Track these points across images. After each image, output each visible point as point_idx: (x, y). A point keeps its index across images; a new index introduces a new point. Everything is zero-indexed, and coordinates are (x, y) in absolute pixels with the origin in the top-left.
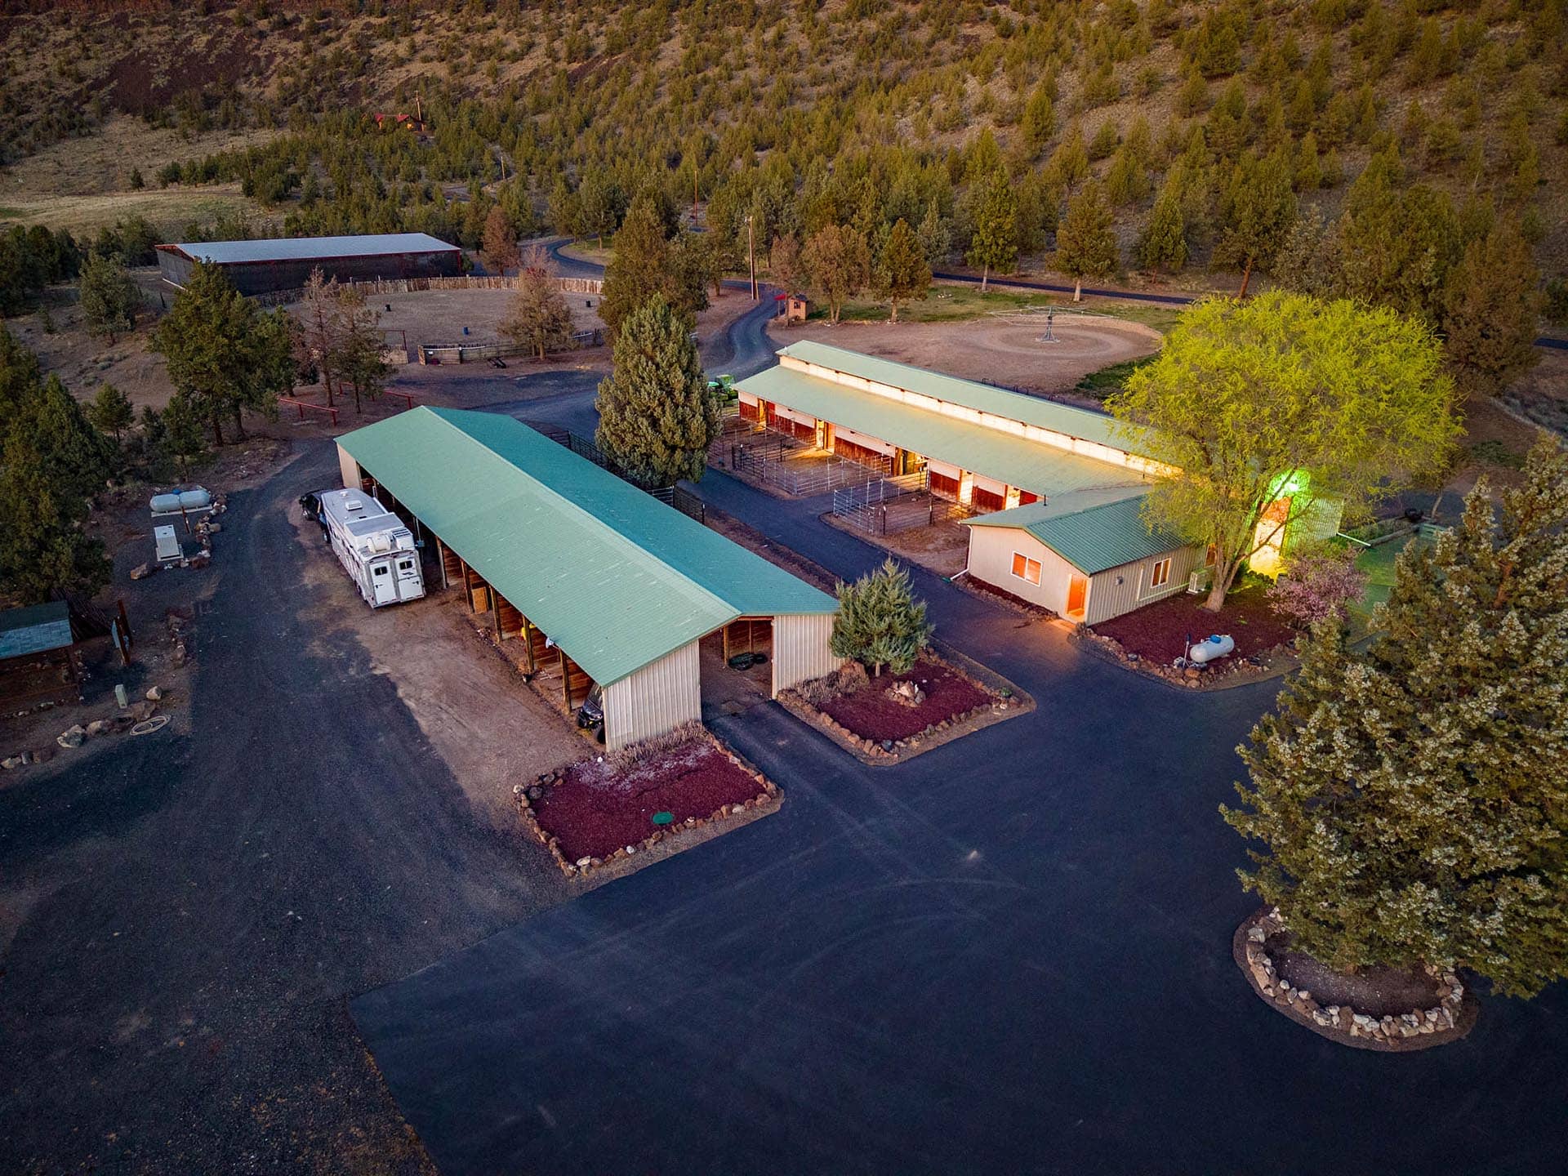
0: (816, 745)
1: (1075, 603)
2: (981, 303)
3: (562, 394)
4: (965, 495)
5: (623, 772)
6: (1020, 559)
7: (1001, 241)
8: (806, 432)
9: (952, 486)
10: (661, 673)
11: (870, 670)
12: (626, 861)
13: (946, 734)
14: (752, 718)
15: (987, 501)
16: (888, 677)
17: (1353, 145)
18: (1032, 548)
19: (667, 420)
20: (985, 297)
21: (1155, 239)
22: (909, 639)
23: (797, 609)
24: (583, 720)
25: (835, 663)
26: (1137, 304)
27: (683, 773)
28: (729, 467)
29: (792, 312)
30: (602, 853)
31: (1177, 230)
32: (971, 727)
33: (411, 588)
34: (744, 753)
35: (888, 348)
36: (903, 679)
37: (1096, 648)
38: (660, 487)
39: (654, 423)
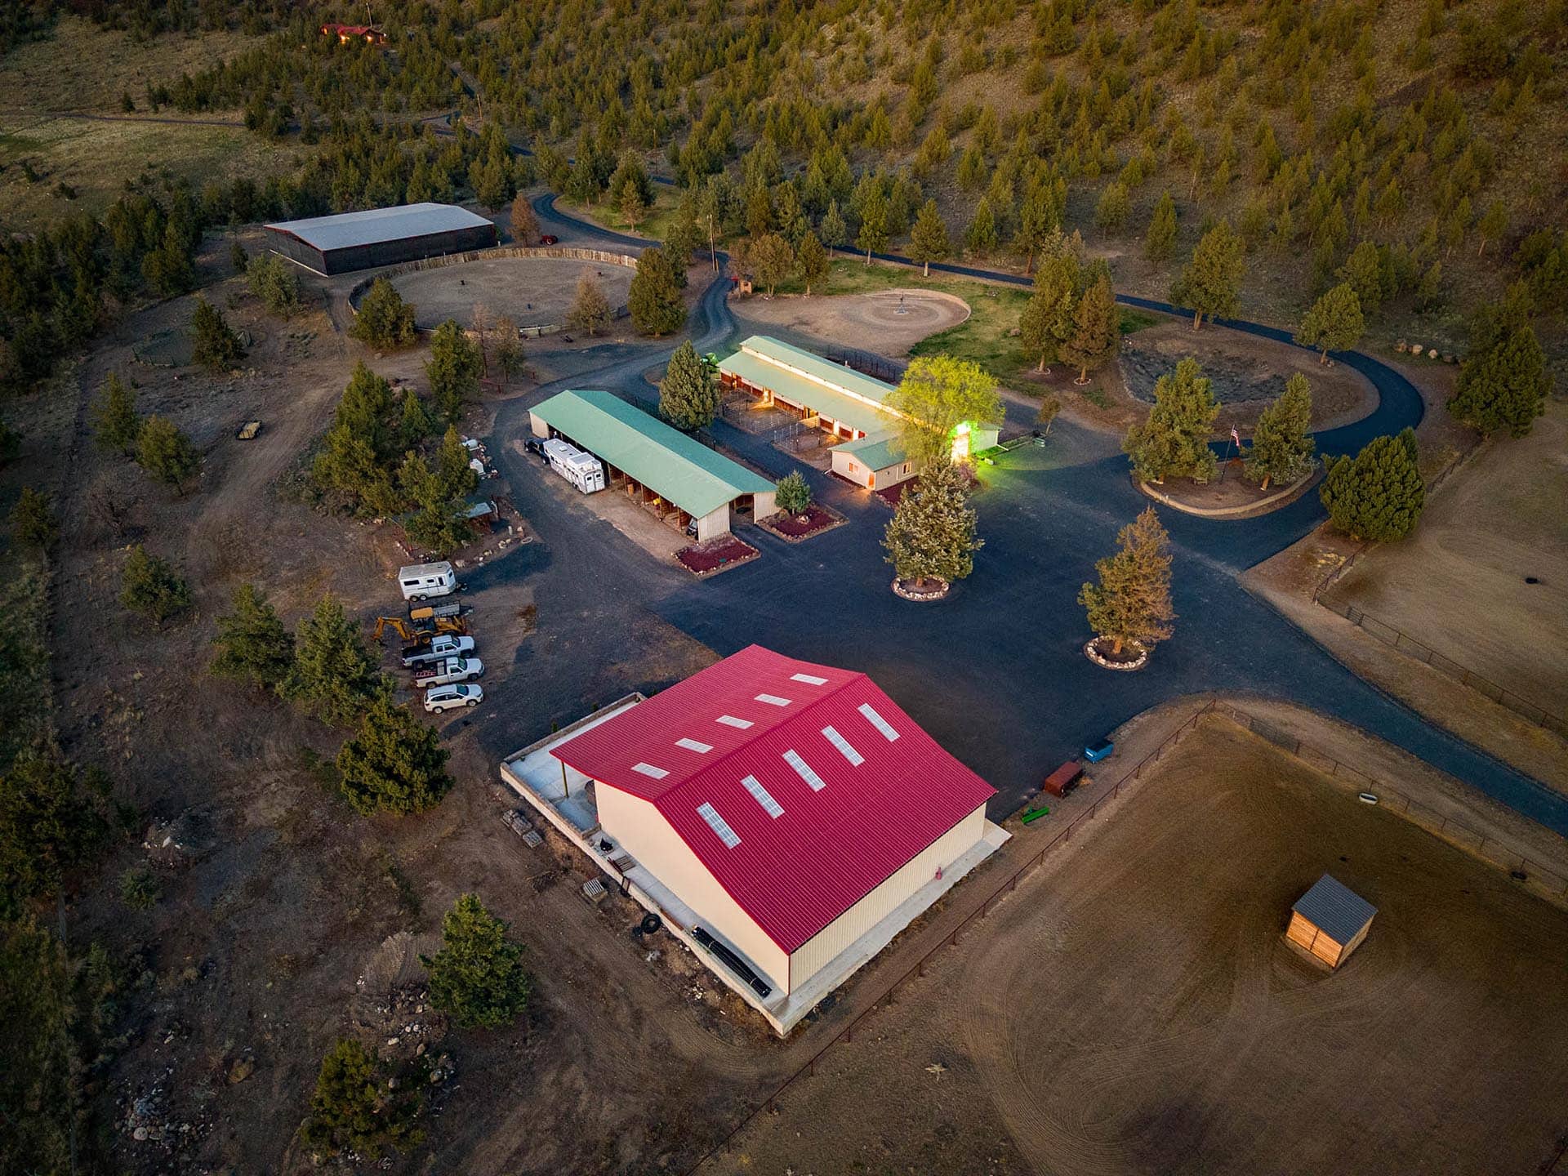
0: (771, 538)
1: (871, 483)
2: (865, 277)
3: (615, 365)
4: (836, 430)
5: (707, 548)
6: (851, 464)
7: (878, 233)
8: (759, 393)
9: (830, 426)
10: (717, 514)
11: (790, 512)
12: (714, 571)
13: (817, 532)
14: (748, 530)
15: (846, 434)
16: (798, 515)
17: (1134, 133)
18: (856, 462)
19: (696, 401)
20: (869, 272)
21: (976, 231)
22: (803, 499)
23: (762, 490)
24: (688, 533)
25: (777, 510)
26: (963, 278)
27: (726, 548)
28: (721, 415)
29: (743, 288)
30: (707, 569)
31: (990, 226)
32: (826, 530)
33: (600, 485)
34: (748, 542)
35: (804, 320)
36: (802, 515)
37: (877, 499)
38: (691, 431)
39: (689, 402)
